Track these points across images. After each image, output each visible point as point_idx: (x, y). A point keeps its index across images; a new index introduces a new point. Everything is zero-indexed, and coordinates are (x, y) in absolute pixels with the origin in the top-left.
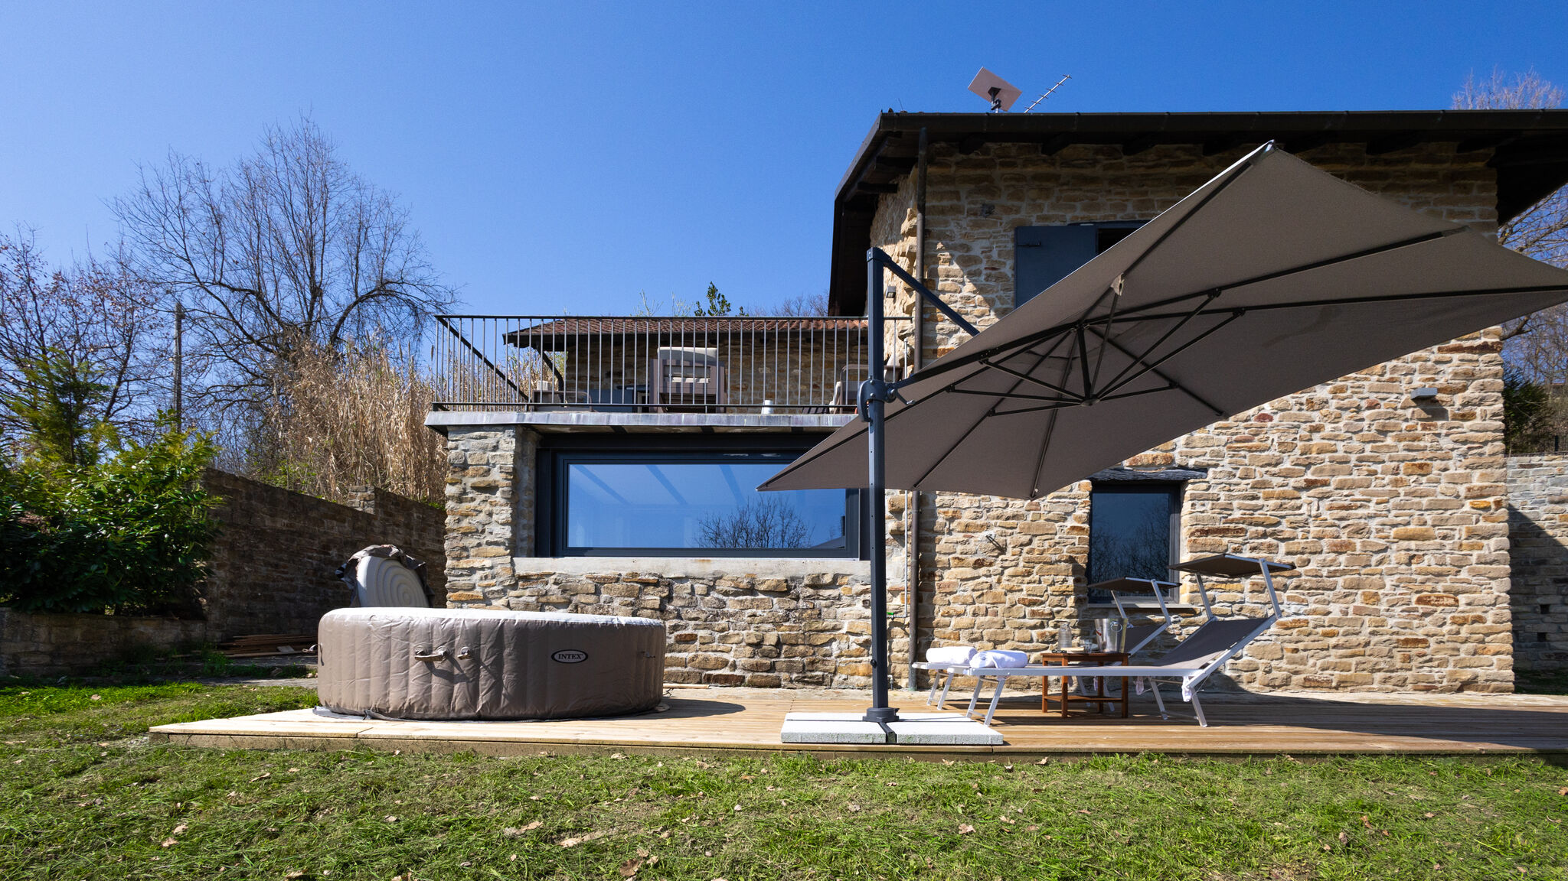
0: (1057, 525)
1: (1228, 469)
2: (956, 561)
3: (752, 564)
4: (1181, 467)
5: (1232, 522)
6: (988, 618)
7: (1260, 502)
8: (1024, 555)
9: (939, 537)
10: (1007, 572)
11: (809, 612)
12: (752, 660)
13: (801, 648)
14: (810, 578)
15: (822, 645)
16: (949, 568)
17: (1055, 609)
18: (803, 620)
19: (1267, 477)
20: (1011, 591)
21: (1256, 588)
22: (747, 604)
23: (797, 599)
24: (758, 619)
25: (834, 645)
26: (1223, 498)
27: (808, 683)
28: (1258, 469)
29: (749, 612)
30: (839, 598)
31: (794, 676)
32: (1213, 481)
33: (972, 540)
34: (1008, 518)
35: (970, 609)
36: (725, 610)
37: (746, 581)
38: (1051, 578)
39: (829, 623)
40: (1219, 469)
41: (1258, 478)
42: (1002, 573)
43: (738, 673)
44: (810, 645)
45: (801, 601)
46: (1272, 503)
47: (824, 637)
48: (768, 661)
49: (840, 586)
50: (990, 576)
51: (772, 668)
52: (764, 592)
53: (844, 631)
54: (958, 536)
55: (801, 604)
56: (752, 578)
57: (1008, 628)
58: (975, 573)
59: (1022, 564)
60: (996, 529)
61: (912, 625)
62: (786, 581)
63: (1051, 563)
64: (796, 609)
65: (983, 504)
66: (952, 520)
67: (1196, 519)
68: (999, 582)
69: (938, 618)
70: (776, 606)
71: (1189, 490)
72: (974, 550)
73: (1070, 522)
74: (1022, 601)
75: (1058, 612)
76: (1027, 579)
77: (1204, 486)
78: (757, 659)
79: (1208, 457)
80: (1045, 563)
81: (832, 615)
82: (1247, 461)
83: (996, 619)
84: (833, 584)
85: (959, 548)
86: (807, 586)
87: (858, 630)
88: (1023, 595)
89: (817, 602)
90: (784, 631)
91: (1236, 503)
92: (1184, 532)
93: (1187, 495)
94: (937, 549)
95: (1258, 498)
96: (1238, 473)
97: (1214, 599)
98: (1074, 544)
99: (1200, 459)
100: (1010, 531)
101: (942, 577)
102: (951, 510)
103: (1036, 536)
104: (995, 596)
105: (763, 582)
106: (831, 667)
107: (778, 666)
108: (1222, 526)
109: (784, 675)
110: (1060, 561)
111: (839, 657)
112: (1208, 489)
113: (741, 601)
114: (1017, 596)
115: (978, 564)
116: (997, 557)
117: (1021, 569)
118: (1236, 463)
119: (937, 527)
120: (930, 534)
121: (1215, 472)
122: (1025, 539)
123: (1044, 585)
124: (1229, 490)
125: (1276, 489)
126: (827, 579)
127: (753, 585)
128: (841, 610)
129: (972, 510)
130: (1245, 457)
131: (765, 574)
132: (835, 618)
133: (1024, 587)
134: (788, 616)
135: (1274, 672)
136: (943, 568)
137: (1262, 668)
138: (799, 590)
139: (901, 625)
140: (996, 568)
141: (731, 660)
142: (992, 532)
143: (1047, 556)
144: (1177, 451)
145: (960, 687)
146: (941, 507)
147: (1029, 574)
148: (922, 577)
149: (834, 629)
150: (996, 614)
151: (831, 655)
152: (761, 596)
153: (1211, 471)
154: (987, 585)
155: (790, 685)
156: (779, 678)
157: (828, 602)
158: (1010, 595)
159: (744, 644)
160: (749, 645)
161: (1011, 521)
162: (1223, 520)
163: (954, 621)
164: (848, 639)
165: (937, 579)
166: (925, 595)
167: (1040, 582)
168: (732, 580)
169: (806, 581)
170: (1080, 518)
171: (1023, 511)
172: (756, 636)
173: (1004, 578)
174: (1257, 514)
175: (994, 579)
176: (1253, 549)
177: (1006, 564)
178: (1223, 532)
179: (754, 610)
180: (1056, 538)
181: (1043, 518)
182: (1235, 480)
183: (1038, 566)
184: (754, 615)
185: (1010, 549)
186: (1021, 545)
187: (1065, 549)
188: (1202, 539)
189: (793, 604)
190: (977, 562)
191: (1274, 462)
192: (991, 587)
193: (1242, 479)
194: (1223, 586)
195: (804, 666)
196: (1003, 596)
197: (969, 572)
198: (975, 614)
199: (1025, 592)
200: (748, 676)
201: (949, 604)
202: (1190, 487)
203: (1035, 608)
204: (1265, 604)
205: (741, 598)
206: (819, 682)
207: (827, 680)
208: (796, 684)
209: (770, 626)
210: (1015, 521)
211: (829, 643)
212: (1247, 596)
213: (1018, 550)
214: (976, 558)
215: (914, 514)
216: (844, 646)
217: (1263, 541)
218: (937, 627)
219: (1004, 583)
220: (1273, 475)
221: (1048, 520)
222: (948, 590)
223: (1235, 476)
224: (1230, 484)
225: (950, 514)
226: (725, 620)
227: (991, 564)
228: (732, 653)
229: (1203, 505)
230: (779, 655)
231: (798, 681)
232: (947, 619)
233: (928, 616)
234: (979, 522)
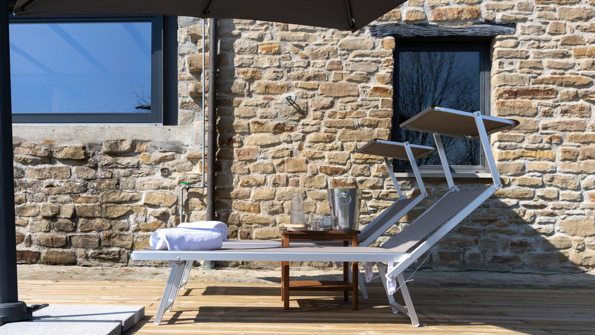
0: (360, 85)
1: (537, 23)
2: (256, 126)
3: (50, 131)
4: (487, 22)
5: (541, 82)
6: (289, 188)
7: (571, 60)
8: (326, 119)
9: (237, 99)
10: (309, 138)
11: (107, 181)
12: (47, 234)
13: (98, 221)
14: (108, 145)
15: (119, 218)
16: (249, 133)
17: (358, 179)
18: (101, 190)
19: (578, 33)
20: (313, 158)
21: (567, 156)
22: (45, 173)
23: (95, 167)
24: (55, 190)
25: (132, 218)
26: (532, 56)
27: (105, 260)
28: (569, 24)
29: (47, 182)
30: (138, 166)
31: (90, 252)
32: (522, 37)
33: (273, 102)
34: (309, 79)
35: (270, 178)
36: (23, 180)
37: (43, 148)
38: (353, 144)
39: (127, 194)
40: (528, 24)
41: (569, 34)
42: (303, 139)
43: (34, 248)
44: (107, 218)
45: (99, 170)
46: (584, 61)
47: (122, 209)
48: (63, 236)
49: (139, 153)
50: (291, 142)
51: (68, 243)
52: (63, 160)
53: (141, 203)
54: (259, 99)
55: (100, 173)
56: (50, 144)
57: (309, 199)
58: (275, 139)
59: (323, 129)
60: (297, 91)
61: (209, 196)
62: (84, 148)
63: (354, 128)
64: (94, 179)
65: (283, 63)
66: (251, 80)
67: (504, 79)
68: (300, 148)
69: (237, 189)
70: (74, 176)
71: (497, 47)
72: (274, 113)
73: (373, 83)
74: (323, 169)
75: (362, 182)
76: (329, 145)
77: (512, 42)
78: (53, 234)
79: (515, 11)
80: (347, 128)
81: (130, 185)
82: (556, 15)
83: (296, 189)
84: (131, 152)
85: (260, 111)
86: (106, 153)
87: (155, 202)
88: (325, 163)
89: (115, 171)
90: (80, 204)
91: (545, 62)
92: (494, 93)
93: (495, 53)
94: (236, 112)
95: (569, 56)
96: (548, 28)
97: (524, 168)
98: (377, 107)
99: (508, 13)
100: (311, 93)
101: (241, 143)
102: (251, 70)
103: (338, 98)
104: (296, 164)
105: (61, 150)
106: (128, 242)
107: (74, 241)
108: (531, 87)
109: (80, 251)
110: (363, 125)
111: (136, 231)
112: (516, 46)
113: (39, 170)
114: (319, 164)
115: (279, 129)
116: (298, 121)
117: (322, 134)
118: (545, 17)
119: (235, 88)
120: (228, 97)
121: (523, 28)
122: (327, 101)
123: (346, 152)
124: (539, 47)
125: (588, 45)
126: (125, 146)
127: (51, 152)
128: (139, 179)
129: (272, 70)
130: (554, 10)
131: (63, 140)
132: (134, 188)
133: (326, 154)
134: (85, 186)
135: (587, 250)
136: (242, 134)
137: (575, 245)
138: (97, 157)
139: (200, 196)
140: (297, 133)
141: (27, 234)
142: (292, 94)
143: (350, 120)
144: (483, 4)
145: (260, 265)
146: (240, 66)
147: (331, 140)
148: (221, 143)
149: (132, 200)
150: (297, 184)
151: (128, 230)
152: (59, 165)
153: (519, 25)
154: (287, 153)
155: (86, 263)
156: (74, 255)
157: (127, 171)
158: (311, 164)
159: (40, 217)
160: (45, 218)
161: (312, 82)
162: (533, 80)
163: (254, 191)
164: (146, 211)
165: (235, 145)
166: (224, 163)
167: (342, 149)
168: (30, 148)
169: (104, 149)
170: (383, 78)
171: (324, 71)
172: (52, 209)
173: (306, 144)
174: (568, 74)
175: (295, 145)
176: (564, 112)
177: (307, 129)
178: (532, 93)
179: (52, 180)
180: (359, 101)
181: (345, 78)
182: (545, 36)
183: (340, 131)
184: (51, 186)
185: (311, 113)
186: (323, 108)
187: (368, 112)
188: (510, 102)
189: (91, 173)
190: (277, 127)
191: (585, 16)
192: (291, 154)
193: (552, 34)
194: (533, 153)
195: (100, 241)
196: (304, 165)
197: (268, 138)
198: (275, 184)
199: (326, 160)
200: (44, 252)
201: (249, 173)
202: (498, 43)
203: (337, 178)
204: (577, 174)
205: (40, 166)
206: (116, 259)
207: (124, 257)
208: (92, 262)
209: (67, 197)
210: (316, 82)
211: (126, 215)
212: (559, 164)
213: (319, 113)
214: (276, 122)
215: (211, 74)
216: (141, 219)
217: (574, 103)
218: (237, 198)
219: (306, 150)
220: (585, 30)
221: (350, 80)
222: (247, 158)
223: (544, 31)
224: (539, 41)
225: (249, 74)
226: (23, 191)
227: (292, 129)
228: (28, 227)
229: (512, 64)
230: (75, 230)
231: (94, 258)
232: (247, 189)
233: (227, 187)
234: (279, 83)
